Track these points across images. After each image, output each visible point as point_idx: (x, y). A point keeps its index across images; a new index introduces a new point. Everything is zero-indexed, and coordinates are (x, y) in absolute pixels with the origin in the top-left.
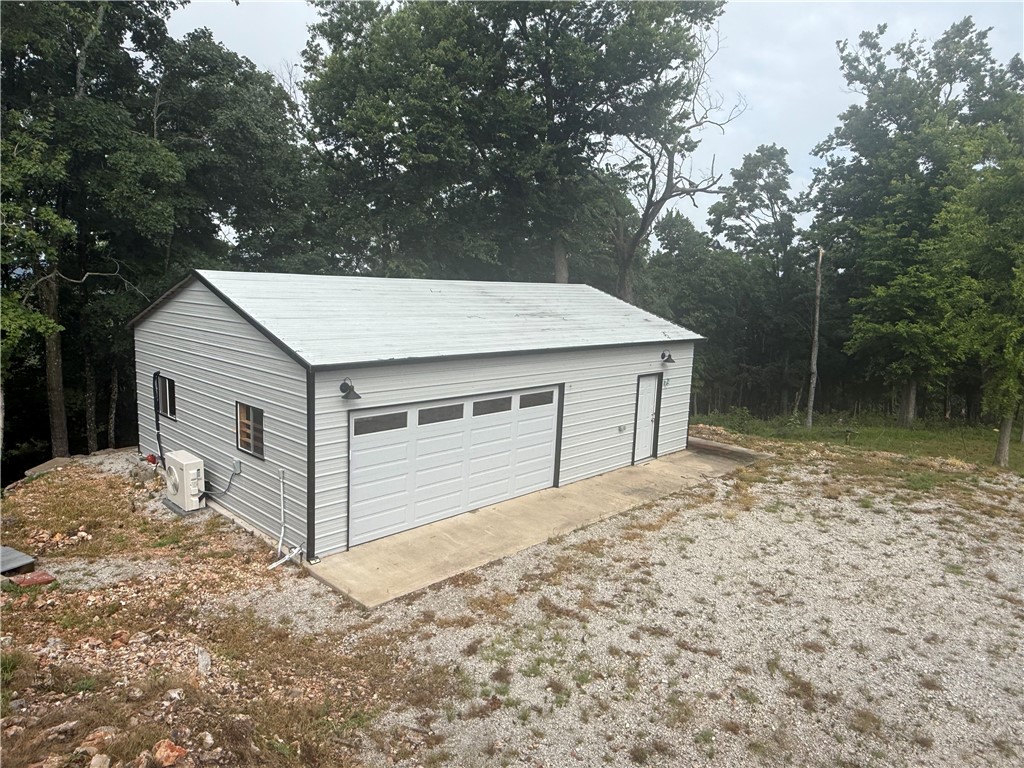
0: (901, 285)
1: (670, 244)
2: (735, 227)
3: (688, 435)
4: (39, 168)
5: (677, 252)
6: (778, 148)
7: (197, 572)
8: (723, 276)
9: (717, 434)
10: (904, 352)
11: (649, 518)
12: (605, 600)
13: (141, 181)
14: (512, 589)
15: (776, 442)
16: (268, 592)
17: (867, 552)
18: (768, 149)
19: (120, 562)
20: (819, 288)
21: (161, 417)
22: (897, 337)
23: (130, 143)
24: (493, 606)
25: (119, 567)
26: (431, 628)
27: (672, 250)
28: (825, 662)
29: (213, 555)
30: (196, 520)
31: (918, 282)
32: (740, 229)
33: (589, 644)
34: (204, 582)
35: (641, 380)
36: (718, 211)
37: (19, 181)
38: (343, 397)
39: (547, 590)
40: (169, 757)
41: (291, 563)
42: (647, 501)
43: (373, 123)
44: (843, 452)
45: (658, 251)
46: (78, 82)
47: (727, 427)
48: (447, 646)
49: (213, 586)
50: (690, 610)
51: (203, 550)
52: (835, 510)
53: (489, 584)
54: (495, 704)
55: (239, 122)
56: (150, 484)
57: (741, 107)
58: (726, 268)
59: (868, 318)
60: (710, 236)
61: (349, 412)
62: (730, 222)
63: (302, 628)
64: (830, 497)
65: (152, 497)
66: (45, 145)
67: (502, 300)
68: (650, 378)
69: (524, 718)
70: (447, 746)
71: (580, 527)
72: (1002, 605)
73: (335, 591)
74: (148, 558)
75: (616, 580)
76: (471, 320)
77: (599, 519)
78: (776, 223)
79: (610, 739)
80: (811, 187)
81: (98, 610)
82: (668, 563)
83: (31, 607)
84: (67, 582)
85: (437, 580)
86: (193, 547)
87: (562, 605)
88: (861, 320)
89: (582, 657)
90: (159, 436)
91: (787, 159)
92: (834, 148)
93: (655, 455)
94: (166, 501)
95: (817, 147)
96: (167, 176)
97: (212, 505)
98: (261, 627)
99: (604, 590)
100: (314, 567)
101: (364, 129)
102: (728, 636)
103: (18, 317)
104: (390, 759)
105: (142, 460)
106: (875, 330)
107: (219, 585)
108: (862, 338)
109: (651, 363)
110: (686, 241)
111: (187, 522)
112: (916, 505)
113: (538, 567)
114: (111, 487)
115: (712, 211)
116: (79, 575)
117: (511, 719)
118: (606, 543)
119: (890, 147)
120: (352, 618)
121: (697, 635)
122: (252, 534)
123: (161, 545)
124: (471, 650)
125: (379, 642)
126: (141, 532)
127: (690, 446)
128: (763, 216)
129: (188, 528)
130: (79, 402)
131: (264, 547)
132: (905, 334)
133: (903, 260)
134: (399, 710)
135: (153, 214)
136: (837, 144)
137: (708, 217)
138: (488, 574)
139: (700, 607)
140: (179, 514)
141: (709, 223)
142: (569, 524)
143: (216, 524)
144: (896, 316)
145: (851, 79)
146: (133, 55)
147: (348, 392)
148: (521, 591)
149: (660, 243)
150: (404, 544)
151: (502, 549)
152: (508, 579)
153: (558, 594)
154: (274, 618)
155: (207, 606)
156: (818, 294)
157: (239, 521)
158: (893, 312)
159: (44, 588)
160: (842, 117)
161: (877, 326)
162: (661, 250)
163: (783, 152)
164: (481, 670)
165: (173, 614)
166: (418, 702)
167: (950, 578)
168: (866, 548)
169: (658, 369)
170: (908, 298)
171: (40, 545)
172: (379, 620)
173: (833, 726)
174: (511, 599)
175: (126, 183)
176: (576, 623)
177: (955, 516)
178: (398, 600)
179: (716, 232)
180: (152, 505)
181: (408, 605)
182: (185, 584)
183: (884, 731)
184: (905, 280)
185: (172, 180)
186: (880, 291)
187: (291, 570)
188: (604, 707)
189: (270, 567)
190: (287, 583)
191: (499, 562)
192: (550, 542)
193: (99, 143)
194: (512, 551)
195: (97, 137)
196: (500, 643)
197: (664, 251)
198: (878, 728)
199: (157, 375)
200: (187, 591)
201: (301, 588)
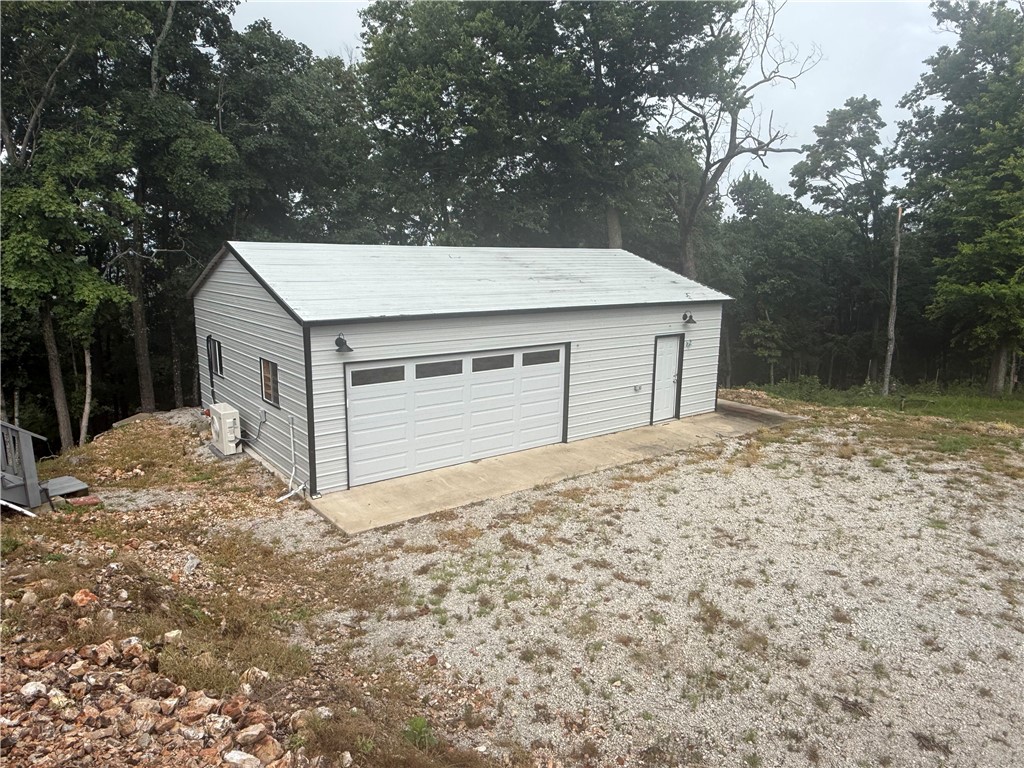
0: (989, 241)
1: (747, 207)
2: (822, 188)
3: (717, 397)
4: (109, 158)
5: (754, 216)
6: (870, 99)
7: (217, 502)
8: (802, 241)
9: (757, 398)
10: (991, 316)
11: (645, 471)
12: (567, 537)
13: (199, 166)
14: (484, 525)
15: (818, 406)
16: (271, 520)
17: (854, 507)
18: (859, 102)
19: (157, 491)
20: (897, 249)
21: (214, 376)
22: (984, 300)
23: (190, 131)
24: (460, 539)
25: (155, 495)
26: (398, 552)
27: (750, 214)
28: (748, 595)
29: (235, 489)
30: (232, 462)
31: (1008, 238)
32: (827, 191)
33: (532, 571)
34: (219, 510)
35: (658, 341)
36: (801, 173)
37: (93, 169)
38: (337, 351)
39: (515, 528)
40: (83, 600)
41: (297, 497)
42: (648, 457)
43: (414, 100)
44: (886, 416)
45: (734, 216)
46: (153, 79)
47: (768, 391)
48: (404, 566)
49: (225, 512)
50: (641, 549)
51: (228, 485)
52: (841, 468)
53: (464, 520)
54: (425, 611)
55: (289, 106)
56: (203, 434)
57: (816, 58)
58: (805, 231)
59: (953, 279)
60: (793, 198)
61: (345, 364)
62: (817, 182)
63: (288, 547)
64: (842, 457)
65: (202, 444)
66: (114, 136)
67: (522, 265)
68: (671, 339)
69: (443, 622)
70: (366, 639)
71: (570, 476)
72: (970, 558)
73: (326, 521)
74: (180, 489)
75: (584, 521)
76: (482, 282)
77: (593, 470)
78: (866, 182)
79: (510, 642)
80: (897, 142)
81: (129, 526)
82: (642, 509)
83: (77, 521)
84: (111, 505)
85: (418, 516)
86: (222, 482)
87: (524, 540)
88: (945, 281)
89: (520, 581)
90: (213, 392)
91: (880, 111)
92: (924, 98)
93: (677, 416)
94: (212, 448)
95: (904, 98)
96: (219, 159)
97: (248, 450)
98: (255, 546)
99: (568, 529)
100: (315, 501)
101: (406, 106)
102: (667, 572)
103: (96, 288)
104: (314, 643)
105: (202, 414)
106: (959, 292)
107: (231, 513)
108: (946, 301)
109: (672, 323)
110: (765, 204)
111: (224, 464)
112: (935, 466)
113: (515, 509)
114: (173, 435)
115: (796, 171)
116: (122, 500)
117: (431, 623)
118: (590, 491)
119: (981, 91)
120: (333, 542)
121: (636, 569)
122: (273, 474)
123: (194, 480)
124: (423, 571)
125: (349, 561)
126: (184, 471)
127: (718, 408)
128: (853, 175)
129: (222, 469)
130: (167, 367)
131: (281, 485)
132: (992, 295)
133: (994, 215)
134: (340, 611)
135: (210, 194)
136: (927, 93)
137: (791, 178)
138: (466, 514)
139: (652, 546)
140: (220, 458)
141: (792, 184)
142: (562, 474)
143: (246, 467)
144: (984, 275)
145: (940, 17)
146: (203, 51)
147: (341, 345)
148: (490, 527)
149: (736, 208)
150: (402, 486)
151: (489, 492)
152: (483, 517)
153: (524, 532)
154: (267, 539)
155: (217, 528)
156: (897, 255)
157: (265, 464)
158: (981, 271)
159: (92, 509)
160: (930, 62)
161: (961, 287)
162: (737, 215)
163: (875, 104)
164: (424, 586)
165: (188, 532)
166: (358, 606)
167: (928, 532)
168: (852, 502)
169: (679, 330)
170: (998, 256)
171: (103, 478)
172: (356, 544)
173: (722, 644)
174: (480, 533)
175: (185, 167)
176: (529, 554)
177: (971, 476)
178: (376, 530)
179: (800, 194)
180: (200, 450)
181: (384, 533)
182: (203, 510)
183: (770, 651)
184: (995, 235)
185: (223, 162)
186: (966, 249)
187: (295, 503)
188: (519, 619)
189: (278, 500)
190: (290, 514)
191: (481, 503)
192: (537, 488)
193: (163, 132)
194: (496, 495)
195: (161, 127)
196: (451, 566)
197: (740, 216)
198: (765, 649)
199: (209, 337)
200: (203, 516)
201: (300, 517)
